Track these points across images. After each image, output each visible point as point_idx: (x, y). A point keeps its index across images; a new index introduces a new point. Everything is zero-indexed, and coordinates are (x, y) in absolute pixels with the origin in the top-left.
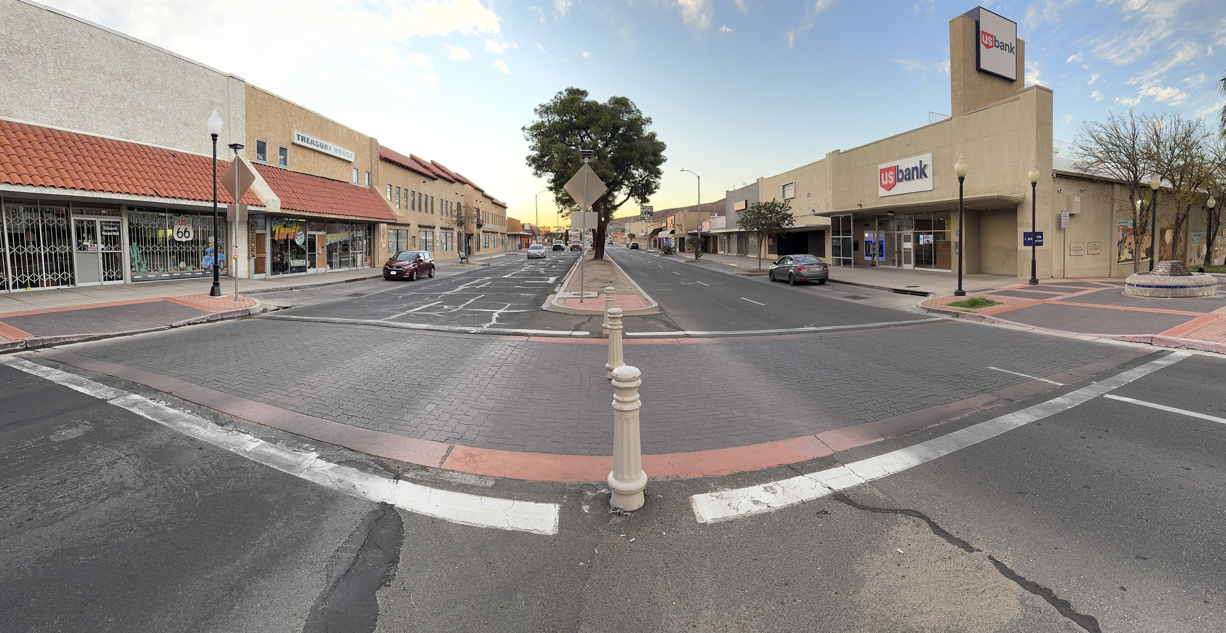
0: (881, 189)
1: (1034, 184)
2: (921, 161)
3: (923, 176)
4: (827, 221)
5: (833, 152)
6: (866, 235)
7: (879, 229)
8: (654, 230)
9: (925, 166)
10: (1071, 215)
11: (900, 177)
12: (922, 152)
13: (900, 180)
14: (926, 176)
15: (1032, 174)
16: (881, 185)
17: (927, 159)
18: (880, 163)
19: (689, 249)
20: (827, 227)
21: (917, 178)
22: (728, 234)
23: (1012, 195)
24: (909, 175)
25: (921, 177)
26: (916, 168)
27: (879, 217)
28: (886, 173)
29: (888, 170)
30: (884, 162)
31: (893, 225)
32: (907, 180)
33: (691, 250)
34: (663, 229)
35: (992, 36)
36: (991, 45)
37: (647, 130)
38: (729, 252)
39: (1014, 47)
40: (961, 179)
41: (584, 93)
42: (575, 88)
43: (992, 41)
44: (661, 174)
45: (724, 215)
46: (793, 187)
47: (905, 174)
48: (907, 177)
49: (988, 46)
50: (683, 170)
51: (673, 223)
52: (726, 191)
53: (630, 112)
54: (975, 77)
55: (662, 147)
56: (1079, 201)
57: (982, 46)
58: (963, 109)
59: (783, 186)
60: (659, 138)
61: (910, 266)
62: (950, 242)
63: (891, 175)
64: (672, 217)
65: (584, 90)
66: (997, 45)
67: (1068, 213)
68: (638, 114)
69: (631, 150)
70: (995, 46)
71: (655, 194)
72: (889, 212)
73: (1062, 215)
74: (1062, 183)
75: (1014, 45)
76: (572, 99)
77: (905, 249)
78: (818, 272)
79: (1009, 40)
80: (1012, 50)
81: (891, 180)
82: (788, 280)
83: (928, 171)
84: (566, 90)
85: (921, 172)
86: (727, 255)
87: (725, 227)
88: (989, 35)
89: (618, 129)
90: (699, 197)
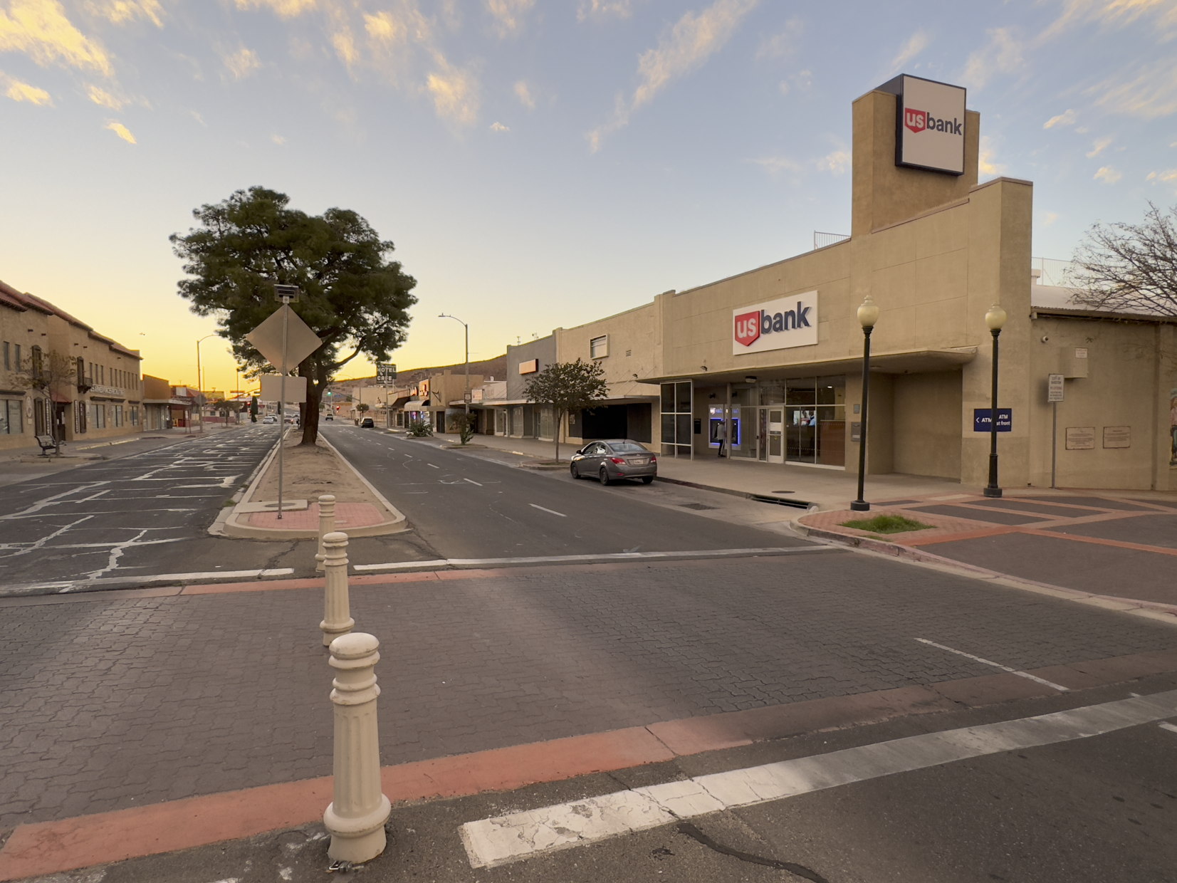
0: (735, 343)
1: (996, 332)
2: (799, 304)
3: (802, 324)
4: (655, 391)
5: (664, 294)
6: (712, 411)
7: (733, 402)
8: (398, 399)
9: (806, 309)
10: (1069, 381)
11: (767, 325)
12: (801, 290)
13: (767, 331)
14: (807, 324)
15: (991, 316)
16: (737, 339)
17: (809, 299)
18: (736, 307)
19: (451, 429)
20: (655, 398)
21: (793, 327)
22: (511, 408)
23: (954, 350)
24: (780, 324)
25: (799, 326)
26: (792, 313)
27: (732, 384)
28: (745, 322)
29: (747, 317)
30: (741, 306)
31: (753, 396)
32: (776, 330)
33: (455, 431)
34: (412, 398)
35: (923, 113)
36: (921, 126)
37: (387, 258)
38: (512, 433)
39: (960, 125)
40: (868, 330)
41: (283, 198)
42: (266, 187)
43: (924, 121)
44: (408, 320)
45: (504, 379)
46: (606, 342)
47: (774, 321)
48: (778, 326)
49: (915, 129)
50: (443, 316)
51: (427, 390)
52: (508, 346)
53: (359, 231)
54: (891, 176)
55: (410, 282)
56: (1085, 356)
57: (906, 131)
58: (870, 224)
59: (591, 340)
60: (405, 271)
61: (778, 459)
62: (844, 422)
63: (752, 324)
64: (426, 382)
65: (282, 193)
66: (931, 123)
67: (1062, 378)
68: (372, 235)
69: (362, 286)
70: (928, 127)
71: (399, 348)
72: (747, 377)
73: (1051, 380)
74: (1050, 330)
75: (960, 121)
76: (262, 205)
77: (772, 432)
78: (642, 466)
79: (951, 113)
80: (957, 129)
81: (752, 331)
82: (598, 477)
83: (812, 317)
84: (250, 190)
85: (800, 318)
86: (508, 438)
87: (505, 396)
88: (918, 113)
89: (341, 254)
90: (467, 353)
